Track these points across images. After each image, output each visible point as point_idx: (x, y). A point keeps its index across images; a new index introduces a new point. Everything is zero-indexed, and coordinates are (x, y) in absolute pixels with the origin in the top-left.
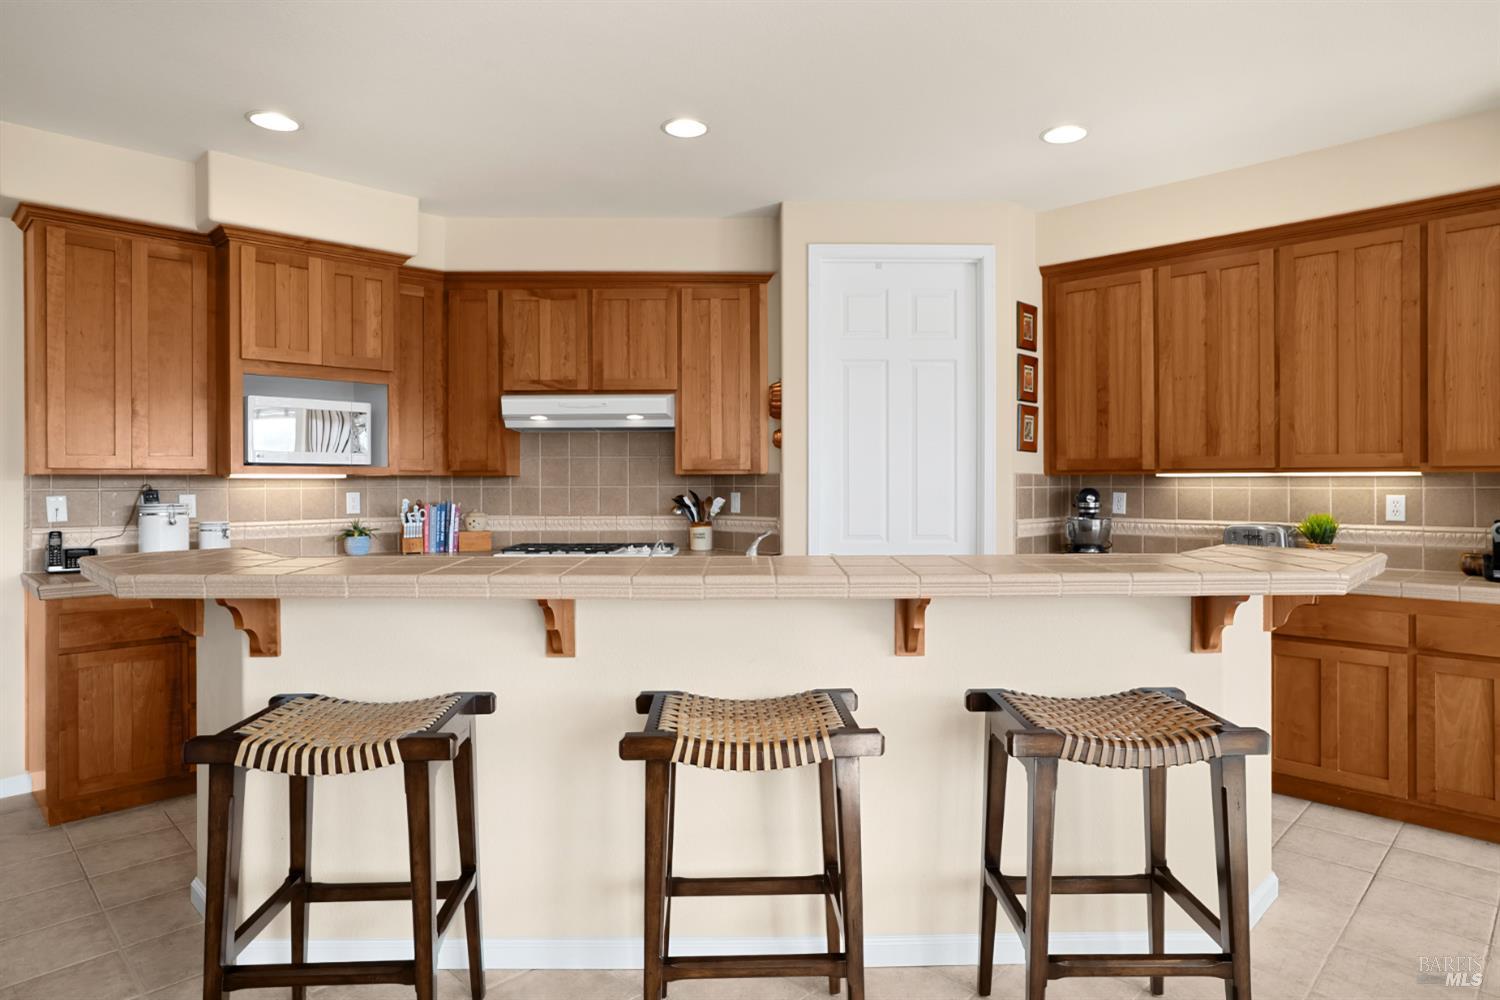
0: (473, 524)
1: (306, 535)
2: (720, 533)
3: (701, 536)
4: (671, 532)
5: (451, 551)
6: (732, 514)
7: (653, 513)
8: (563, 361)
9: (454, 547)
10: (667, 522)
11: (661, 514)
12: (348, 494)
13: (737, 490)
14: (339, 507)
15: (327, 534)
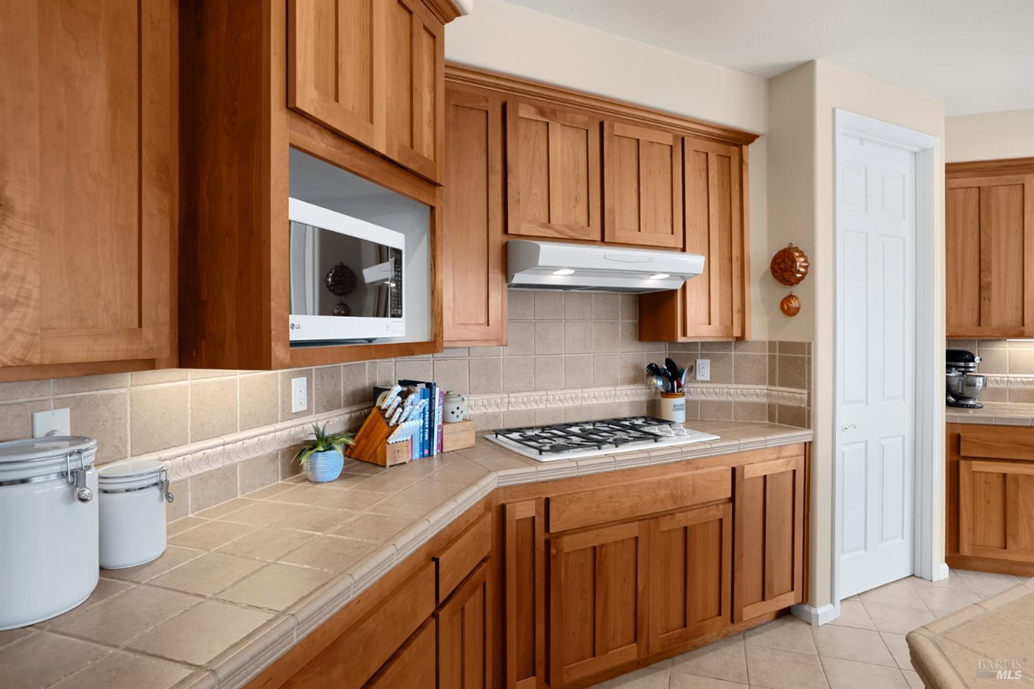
0: (457, 412)
1: (245, 457)
2: (695, 402)
3: (676, 408)
4: (632, 403)
5: (435, 453)
6: (698, 382)
7: (616, 384)
8: (573, 203)
9: (438, 449)
10: (629, 392)
11: (623, 384)
12: (293, 380)
13: (704, 357)
14: (283, 402)
15: (269, 450)
